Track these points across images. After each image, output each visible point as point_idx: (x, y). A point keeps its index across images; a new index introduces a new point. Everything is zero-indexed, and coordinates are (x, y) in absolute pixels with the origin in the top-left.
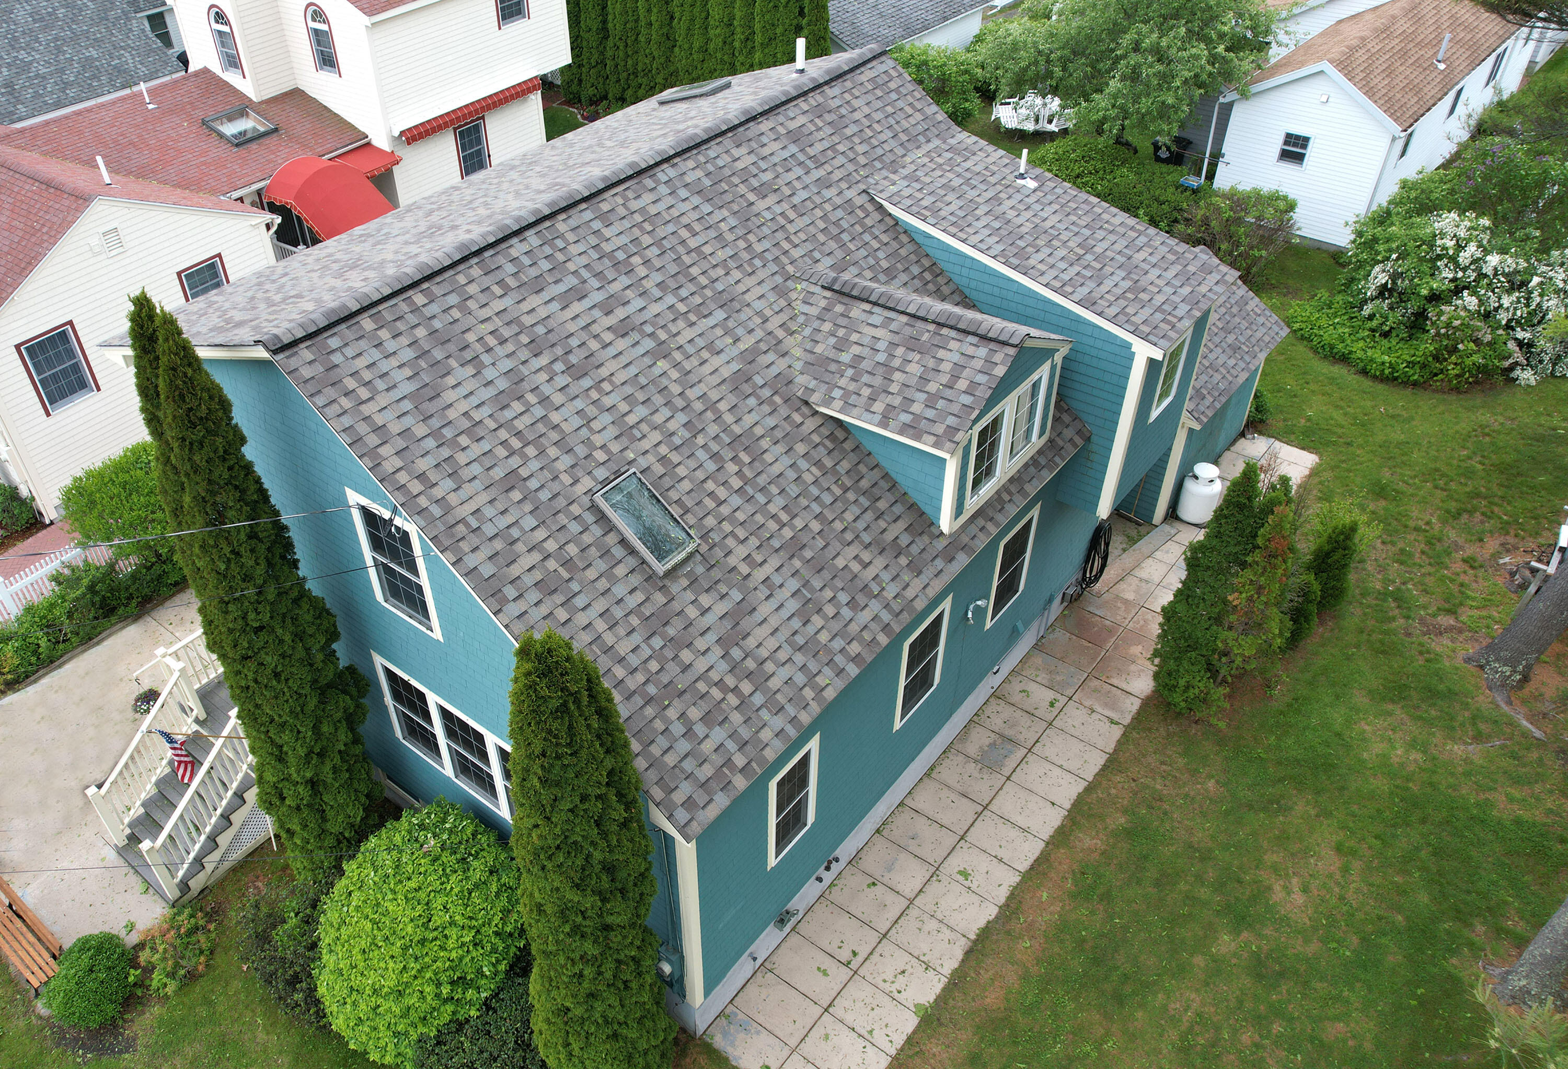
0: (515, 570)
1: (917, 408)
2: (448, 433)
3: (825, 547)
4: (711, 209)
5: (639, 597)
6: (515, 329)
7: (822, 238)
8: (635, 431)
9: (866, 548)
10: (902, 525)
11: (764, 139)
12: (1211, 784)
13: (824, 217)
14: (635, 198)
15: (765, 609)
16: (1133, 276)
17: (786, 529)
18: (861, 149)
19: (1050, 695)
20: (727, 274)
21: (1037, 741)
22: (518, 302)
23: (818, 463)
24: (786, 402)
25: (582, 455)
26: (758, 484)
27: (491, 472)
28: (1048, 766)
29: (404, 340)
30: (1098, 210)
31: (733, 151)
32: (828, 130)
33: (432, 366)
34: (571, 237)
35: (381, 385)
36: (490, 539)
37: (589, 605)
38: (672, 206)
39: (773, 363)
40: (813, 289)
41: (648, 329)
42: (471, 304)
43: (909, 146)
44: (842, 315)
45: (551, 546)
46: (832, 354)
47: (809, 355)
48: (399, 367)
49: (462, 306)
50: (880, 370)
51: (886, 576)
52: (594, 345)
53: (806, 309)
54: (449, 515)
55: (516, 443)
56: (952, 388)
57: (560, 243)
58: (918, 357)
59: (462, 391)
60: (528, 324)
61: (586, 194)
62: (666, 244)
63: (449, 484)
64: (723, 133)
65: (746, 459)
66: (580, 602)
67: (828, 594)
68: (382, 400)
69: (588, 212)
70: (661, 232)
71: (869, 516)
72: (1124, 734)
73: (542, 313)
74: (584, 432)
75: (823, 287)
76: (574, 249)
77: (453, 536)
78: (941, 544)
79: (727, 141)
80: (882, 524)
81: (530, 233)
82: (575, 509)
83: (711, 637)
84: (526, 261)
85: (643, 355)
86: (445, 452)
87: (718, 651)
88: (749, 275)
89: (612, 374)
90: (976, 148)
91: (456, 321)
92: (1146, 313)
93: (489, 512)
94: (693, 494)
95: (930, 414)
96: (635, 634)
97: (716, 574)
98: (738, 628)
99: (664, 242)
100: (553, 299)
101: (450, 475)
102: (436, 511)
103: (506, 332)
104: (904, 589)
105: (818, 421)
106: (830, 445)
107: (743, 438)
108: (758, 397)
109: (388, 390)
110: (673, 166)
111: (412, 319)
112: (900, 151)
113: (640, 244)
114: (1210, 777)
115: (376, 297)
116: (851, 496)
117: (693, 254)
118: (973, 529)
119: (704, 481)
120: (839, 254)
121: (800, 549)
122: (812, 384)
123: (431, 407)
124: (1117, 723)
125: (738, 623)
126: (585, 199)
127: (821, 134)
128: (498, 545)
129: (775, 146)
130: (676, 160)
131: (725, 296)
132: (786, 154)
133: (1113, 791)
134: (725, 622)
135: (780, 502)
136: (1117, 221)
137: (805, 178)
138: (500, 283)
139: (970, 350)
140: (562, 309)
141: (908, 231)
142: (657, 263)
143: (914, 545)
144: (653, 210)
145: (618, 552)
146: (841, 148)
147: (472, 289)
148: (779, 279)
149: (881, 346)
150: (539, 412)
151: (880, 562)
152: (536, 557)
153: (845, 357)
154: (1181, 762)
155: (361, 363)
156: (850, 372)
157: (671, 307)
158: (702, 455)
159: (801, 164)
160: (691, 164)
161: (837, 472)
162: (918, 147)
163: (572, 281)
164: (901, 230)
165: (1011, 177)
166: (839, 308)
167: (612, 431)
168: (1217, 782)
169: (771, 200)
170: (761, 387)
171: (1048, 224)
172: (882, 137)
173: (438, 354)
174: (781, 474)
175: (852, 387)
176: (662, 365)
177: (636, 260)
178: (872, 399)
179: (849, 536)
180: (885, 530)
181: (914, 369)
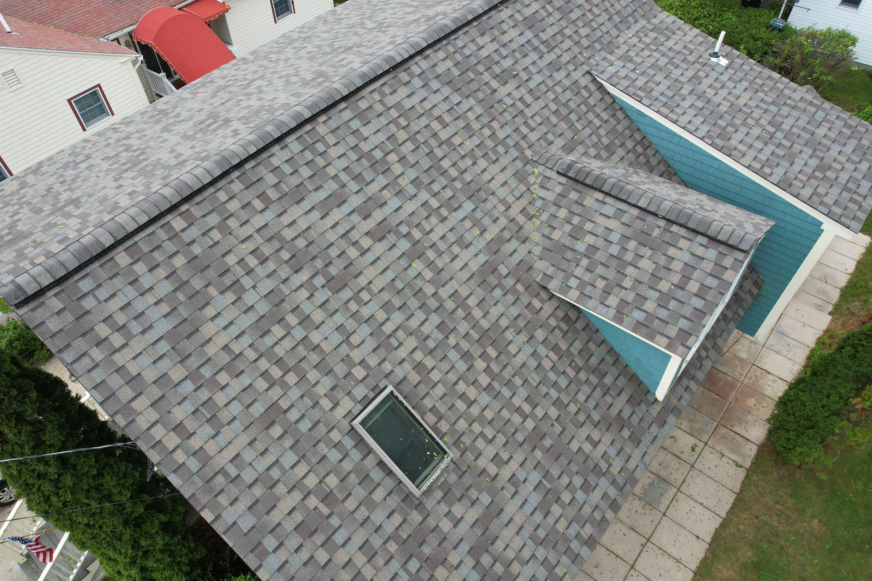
0: (276, 516)
1: (650, 306)
2: (207, 372)
3: (562, 432)
4: (459, 99)
5: (397, 519)
6: (276, 244)
7: (554, 119)
8: (392, 341)
9: (595, 426)
10: (624, 397)
11: (505, 27)
12: (815, 523)
13: (556, 100)
14: (391, 94)
15: (511, 508)
16: (818, 153)
17: (529, 420)
18: (584, 32)
19: (691, 441)
20: (474, 163)
21: (684, 481)
22: (279, 216)
23: (555, 348)
24: (526, 289)
25: (341, 375)
26: (504, 378)
27: (251, 410)
28: (693, 504)
29: (162, 272)
30: (780, 86)
31: (478, 40)
32: (557, 15)
33: (190, 298)
34: (331, 139)
35: (135, 327)
36: (250, 487)
37: (349, 539)
38: (425, 99)
39: (515, 250)
40: (549, 173)
41: (404, 229)
42: (232, 223)
43: (621, 27)
44: (576, 202)
45: (311, 481)
46: (567, 241)
47: (546, 241)
48: (156, 304)
49: (222, 227)
50: (614, 263)
51: (612, 452)
52: (353, 253)
53: (543, 193)
54: (207, 468)
55: (276, 372)
56: (683, 289)
57: (320, 147)
58: (649, 253)
59: (222, 321)
60: (289, 238)
61: (345, 93)
62: (420, 138)
63: (208, 430)
64: (469, 23)
65: (492, 352)
66: (339, 538)
67: (565, 480)
68: (136, 346)
69: (348, 111)
70: (415, 127)
71: (598, 393)
72: (746, 477)
73: (303, 224)
74: (344, 349)
75: (558, 172)
76: (334, 152)
77: (212, 490)
78: (655, 410)
79: (473, 30)
80: (609, 399)
81: (291, 139)
82: (335, 436)
83: (464, 547)
84: (287, 169)
85: (399, 258)
86: (204, 395)
87: (470, 562)
88: (494, 162)
89: (370, 282)
90: (674, 27)
91: (216, 243)
92: (835, 192)
93: (248, 455)
94: (446, 399)
95: (663, 314)
96: (394, 561)
97: (468, 480)
98: (487, 534)
99: (418, 136)
100: (313, 208)
101: (208, 421)
102: (193, 465)
103: (267, 250)
104: (627, 462)
105: (554, 303)
106: (564, 327)
107: (490, 333)
108: (502, 287)
109: (143, 332)
110: (425, 58)
111: (170, 247)
112: (614, 32)
113: (396, 140)
114: (813, 516)
115: (131, 227)
116: (583, 376)
117: (444, 146)
118: (680, 390)
119: (456, 383)
120: (569, 134)
121: (541, 439)
122: (550, 271)
123: (187, 346)
124: (741, 466)
125: (487, 528)
126: (344, 99)
127: (551, 20)
128: (258, 491)
129: (513, 33)
130: (428, 52)
131: (473, 186)
132: (522, 40)
133: (742, 527)
134: (475, 529)
135: (523, 393)
136: (797, 96)
137: (539, 62)
138: (262, 196)
139: (700, 251)
140: (322, 218)
141: (623, 108)
142: (412, 159)
143: (634, 416)
144: (407, 104)
145: (377, 475)
146: (568, 32)
147: (233, 206)
148: (519, 164)
149: (614, 237)
150: (299, 333)
151: (607, 439)
152: (297, 496)
153: (581, 247)
154: (791, 502)
155: (115, 305)
156: (585, 262)
157: (425, 204)
158: (453, 355)
159: (535, 49)
160: (441, 55)
161: (571, 354)
162: (628, 28)
163: (331, 186)
164: (618, 108)
165: (706, 55)
166: (573, 196)
167: (370, 344)
168: (820, 521)
169: (512, 85)
170: (505, 277)
171: (741, 102)
172: (600, 20)
173: (197, 284)
174: (524, 364)
175: (588, 277)
176: (417, 265)
177: (392, 158)
178: (607, 292)
179: (581, 417)
180: (611, 405)
181: (646, 264)
